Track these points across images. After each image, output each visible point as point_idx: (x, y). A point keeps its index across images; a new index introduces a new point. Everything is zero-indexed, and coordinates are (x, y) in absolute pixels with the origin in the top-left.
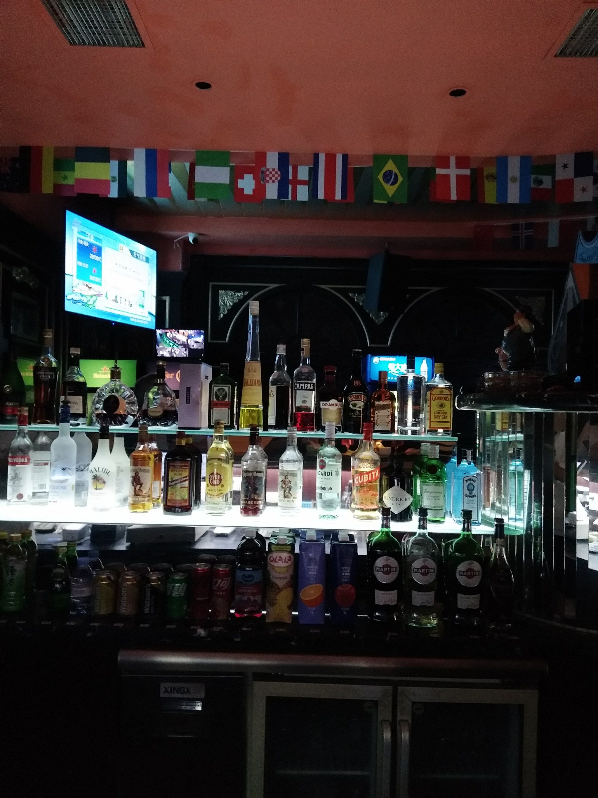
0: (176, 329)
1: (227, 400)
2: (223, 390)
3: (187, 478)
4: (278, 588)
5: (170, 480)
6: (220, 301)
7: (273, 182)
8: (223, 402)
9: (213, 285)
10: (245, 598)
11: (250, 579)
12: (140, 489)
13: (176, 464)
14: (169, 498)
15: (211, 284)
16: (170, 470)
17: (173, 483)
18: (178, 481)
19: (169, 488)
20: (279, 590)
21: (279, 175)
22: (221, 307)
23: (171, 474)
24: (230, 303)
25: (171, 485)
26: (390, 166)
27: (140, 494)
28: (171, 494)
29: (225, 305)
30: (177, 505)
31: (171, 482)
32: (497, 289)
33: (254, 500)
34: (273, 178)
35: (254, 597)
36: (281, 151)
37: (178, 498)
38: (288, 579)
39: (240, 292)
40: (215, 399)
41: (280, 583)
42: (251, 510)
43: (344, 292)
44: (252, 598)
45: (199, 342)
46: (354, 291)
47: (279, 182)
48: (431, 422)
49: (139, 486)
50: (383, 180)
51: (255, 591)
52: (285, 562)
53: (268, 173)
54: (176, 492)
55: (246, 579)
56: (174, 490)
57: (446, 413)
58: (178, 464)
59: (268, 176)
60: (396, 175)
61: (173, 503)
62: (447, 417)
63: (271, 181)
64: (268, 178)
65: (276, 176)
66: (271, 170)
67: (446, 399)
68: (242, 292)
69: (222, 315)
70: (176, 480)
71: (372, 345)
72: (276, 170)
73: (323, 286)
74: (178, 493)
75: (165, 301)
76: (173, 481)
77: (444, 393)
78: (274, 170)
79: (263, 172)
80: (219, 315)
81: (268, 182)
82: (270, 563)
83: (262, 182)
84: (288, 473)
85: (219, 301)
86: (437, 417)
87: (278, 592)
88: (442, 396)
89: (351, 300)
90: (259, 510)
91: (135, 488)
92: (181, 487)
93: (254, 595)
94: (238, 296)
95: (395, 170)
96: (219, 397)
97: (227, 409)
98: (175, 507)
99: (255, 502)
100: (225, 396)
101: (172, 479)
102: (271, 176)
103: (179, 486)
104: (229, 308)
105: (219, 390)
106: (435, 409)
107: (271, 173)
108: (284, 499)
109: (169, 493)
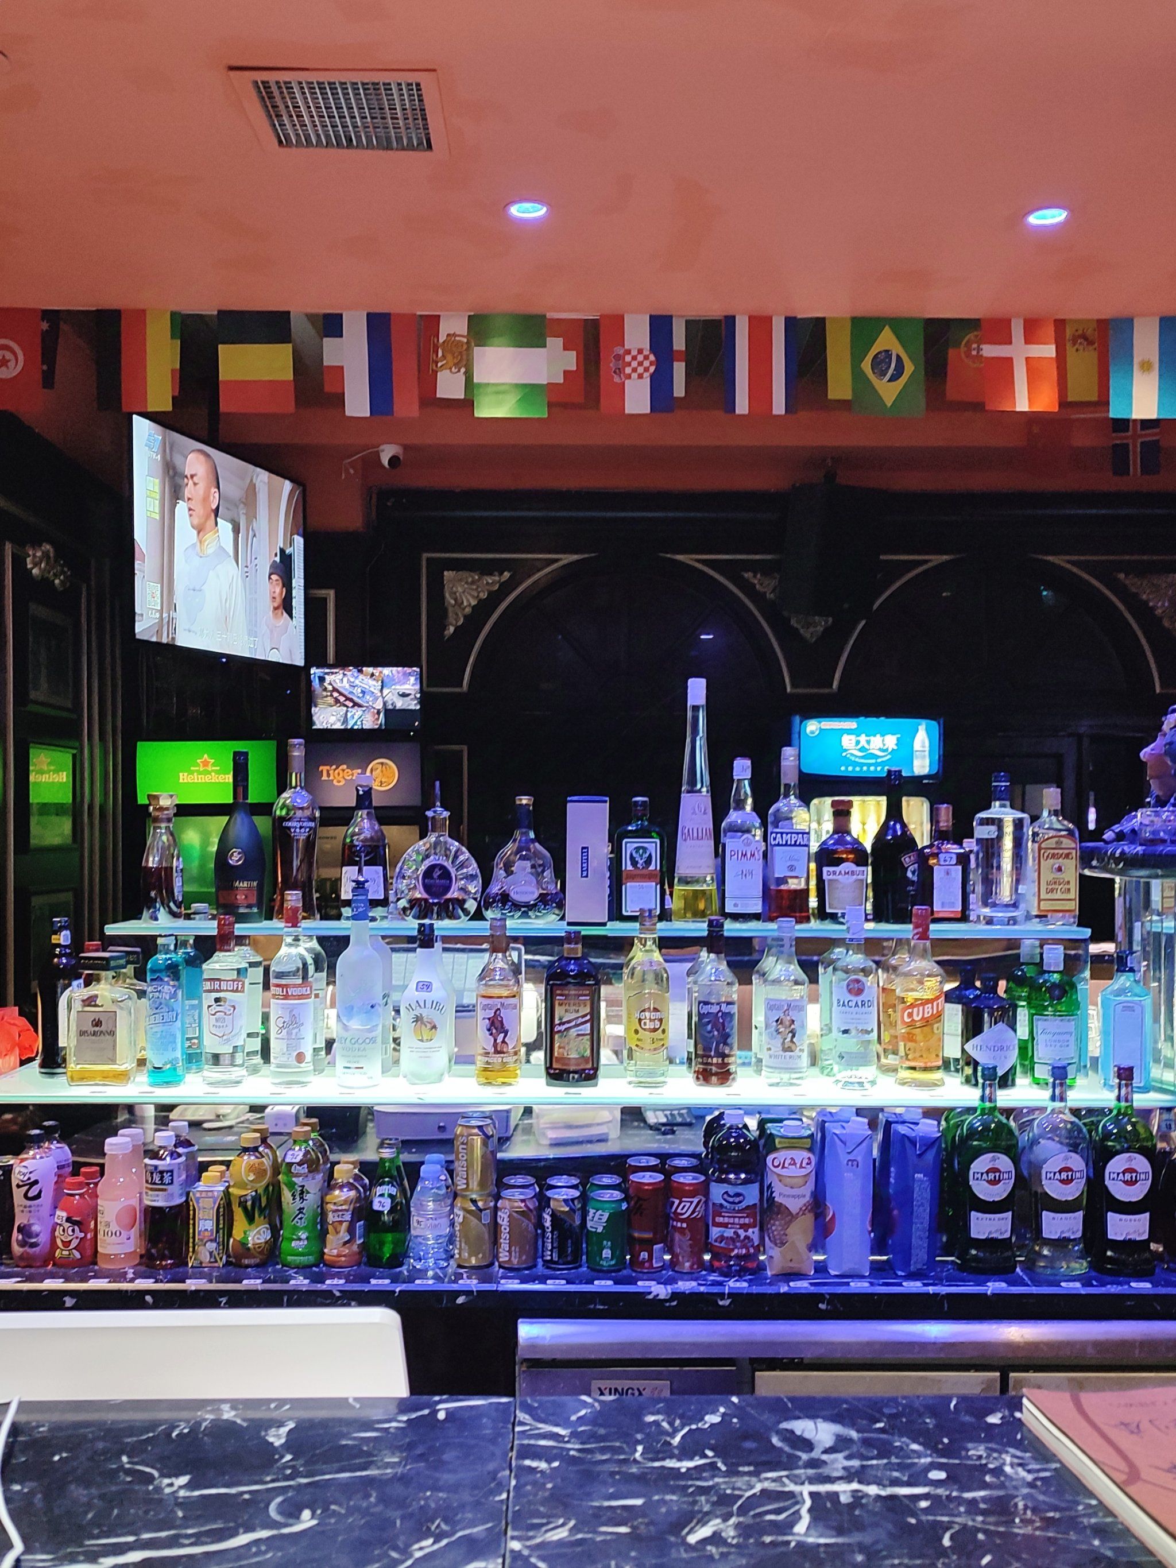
0: (355, 667)
1: (652, 867)
2: (645, 849)
3: (588, 1017)
4: (790, 1213)
5: (557, 1021)
6: (447, 595)
7: (640, 376)
8: (645, 872)
9: (428, 559)
10: (729, 1233)
11: (737, 1200)
12: (503, 1042)
13: (566, 992)
14: (556, 1054)
15: (425, 556)
16: (557, 1003)
17: (562, 1028)
18: (573, 1023)
19: (556, 1036)
20: (790, 1217)
21: (651, 364)
22: (450, 609)
23: (559, 1011)
24: (470, 601)
25: (559, 1032)
26: (886, 340)
27: (505, 1050)
28: (560, 1047)
29: (459, 603)
30: (572, 1068)
31: (559, 1025)
32: (1075, 558)
33: (724, 1056)
34: (640, 370)
35: (746, 1231)
36: (653, 313)
37: (574, 1055)
38: (807, 1198)
39: (491, 574)
40: (630, 867)
41: (794, 1205)
42: (716, 1074)
43: (730, 569)
44: (742, 1233)
45: (408, 695)
46: (753, 566)
47: (652, 376)
48: (1040, 900)
49: (502, 1035)
50: (872, 369)
51: (747, 1221)
52: (801, 1167)
53: (628, 358)
54: (568, 1043)
55: (731, 1200)
56: (566, 1040)
57: (1068, 882)
58: (573, 991)
59: (629, 364)
60: (898, 357)
61: (563, 1064)
62: (1069, 890)
63: (634, 375)
64: (628, 370)
65: (646, 364)
66: (634, 353)
67: (1067, 856)
68: (496, 573)
69: (452, 629)
70: (569, 1022)
71: (795, 691)
72: (646, 352)
73: (680, 557)
74: (572, 1044)
75: (324, 600)
76: (564, 1024)
77: (1063, 846)
78: (640, 351)
79: (618, 357)
80: (445, 627)
81: (629, 377)
82: (775, 1170)
83: (617, 379)
84: (789, 1006)
85: (443, 598)
86: (1052, 891)
87: (791, 1221)
88: (1061, 851)
89: (748, 589)
90: (730, 1074)
91: (495, 1040)
92: (578, 1035)
93: (745, 1227)
94: (488, 583)
95: (897, 349)
96: (637, 862)
97: (654, 884)
98: (569, 1072)
99: (726, 1060)
100: (649, 861)
101: (560, 1019)
102: (634, 364)
103: (573, 1032)
104: (468, 610)
105: (637, 849)
106: (1047, 876)
107: (634, 358)
108: (781, 1053)
109: (556, 1045)
